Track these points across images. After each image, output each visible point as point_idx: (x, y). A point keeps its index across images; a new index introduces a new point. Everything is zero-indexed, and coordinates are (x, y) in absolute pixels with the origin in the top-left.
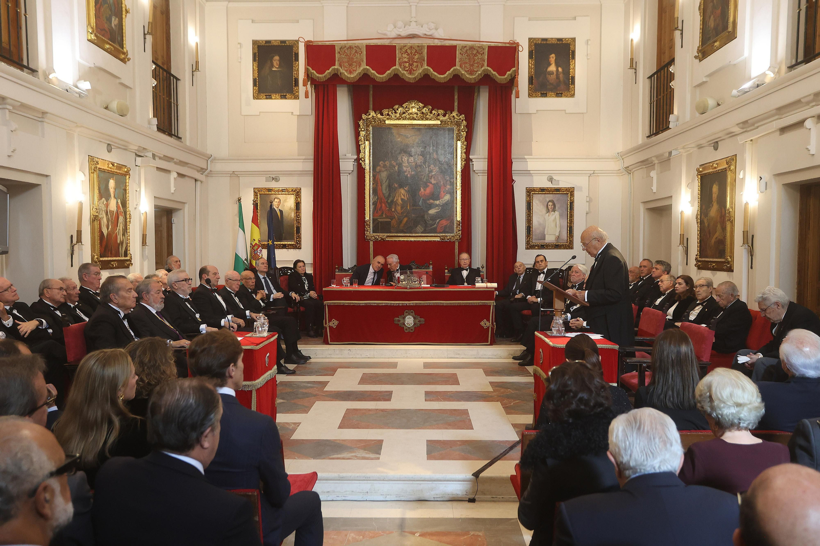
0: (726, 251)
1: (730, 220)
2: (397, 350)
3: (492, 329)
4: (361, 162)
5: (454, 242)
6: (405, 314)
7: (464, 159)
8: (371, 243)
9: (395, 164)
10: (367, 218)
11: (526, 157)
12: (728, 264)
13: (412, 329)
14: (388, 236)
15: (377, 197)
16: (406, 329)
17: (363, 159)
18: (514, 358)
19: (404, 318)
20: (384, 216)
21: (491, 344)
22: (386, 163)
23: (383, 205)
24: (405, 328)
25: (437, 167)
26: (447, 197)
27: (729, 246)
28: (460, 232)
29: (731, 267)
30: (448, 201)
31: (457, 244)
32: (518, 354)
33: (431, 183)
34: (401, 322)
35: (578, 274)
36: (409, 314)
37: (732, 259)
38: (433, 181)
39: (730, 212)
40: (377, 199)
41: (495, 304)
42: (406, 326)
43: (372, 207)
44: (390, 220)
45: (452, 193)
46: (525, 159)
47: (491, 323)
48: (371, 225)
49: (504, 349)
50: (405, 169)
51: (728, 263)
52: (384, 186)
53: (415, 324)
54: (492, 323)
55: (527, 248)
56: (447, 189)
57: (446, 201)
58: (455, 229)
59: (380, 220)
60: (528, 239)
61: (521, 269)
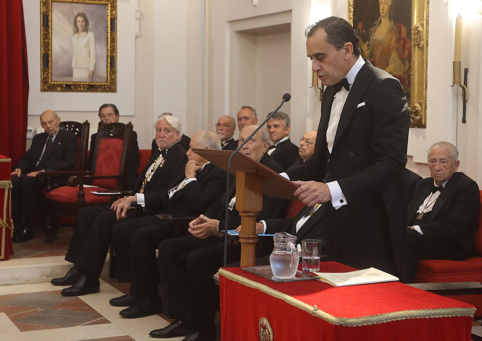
0: (412, 95)
1: (418, 45)
3: (8, 231)
12: (417, 116)
21: (6, 258)
27: (416, 87)
29: (421, 119)
32: (62, 274)
35: (171, 134)
37: (424, 107)
39: (419, 32)
41: (11, 186)
47: (5, 221)
49: (34, 266)
51: (417, 113)
54: (8, 221)
55: (44, 90)
60: (45, 75)
61: (54, 123)
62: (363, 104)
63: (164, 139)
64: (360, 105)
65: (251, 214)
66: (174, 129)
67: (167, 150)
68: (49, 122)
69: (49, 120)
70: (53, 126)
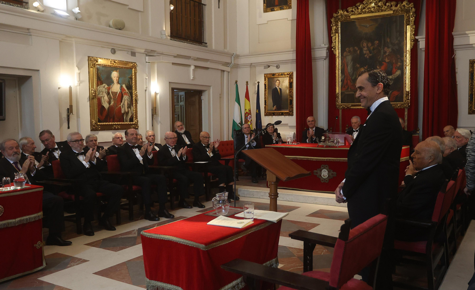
4: (333, 49)
5: (404, 109)
6: (322, 168)
7: (413, 40)
8: (340, 111)
9: (357, 49)
10: (337, 91)
11: (467, 32)
13: (327, 181)
14: (352, 105)
15: (344, 76)
16: (322, 180)
17: (334, 48)
19: (321, 171)
20: (349, 90)
22: (351, 49)
23: (349, 81)
25: (390, 49)
26: (398, 73)
28: (409, 101)
30: (399, 75)
31: (406, 110)
33: (385, 62)
34: (318, 174)
36: (324, 168)
38: (387, 60)
40: (344, 77)
42: (322, 178)
43: (340, 83)
44: (353, 93)
45: (402, 68)
46: (466, 34)
48: (340, 97)
50: (365, 52)
52: (349, 67)
53: (329, 176)
55: (469, 113)
56: (398, 66)
57: (397, 75)
59: (346, 93)
60: (471, 105)
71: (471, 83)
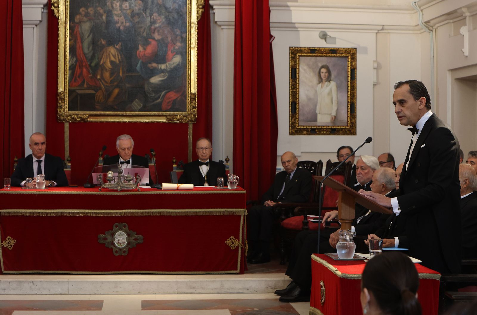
2: (102, 282)
3: (243, 250)
4: (53, 8)
5: (187, 125)
6: (115, 229)
7: (201, 5)
8: (67, 125)
9: (101, 11)
10: (61, 89)
11: (289, 4)
13: (124, 252)
14: (90, 116)
15: (75, 59)
16: (116, 252)
17: (56, 5)
18: (277, 293)
19: (113, 235)
20: (85, 86)
21: (242, 273)
22: (89, 10)
23: (85, 70)
24: (114, 249)
25: (163, 17)
26: (177, 60)
28: (196, 110)
30: (178, 65)
31: (191, 127)
33: (154, 39)
34: (108, 241)
35: (366, 171)
36: (121, 229)
38: (157, 36)
40: (76, 62)
41: (247, 213)
42: (116, 247)
43: (67, 73)
44: (93, 92)
45: (184, 53)
46: (288, 6)
47: (240, 242)
48: (67, 99)
49: (261, 279)
50: (116, 18)
52: (86, 44)
53: (129, 244)
54: (243, 242)
55: (291, 134)
56: (177, 48)
57: (175, 64)
58: (188, 106)
59: (80, 92)
60: (293, 120)
61: (292, 162)
62: (424, 145)
63: (361, 175)
64: (422, 146)
65: (347, 221)
66: (370, 167)
67: (365, 185)
68: (287, 161)
69: (287, 160)
70: (290, 165)
71: (293, 85)
